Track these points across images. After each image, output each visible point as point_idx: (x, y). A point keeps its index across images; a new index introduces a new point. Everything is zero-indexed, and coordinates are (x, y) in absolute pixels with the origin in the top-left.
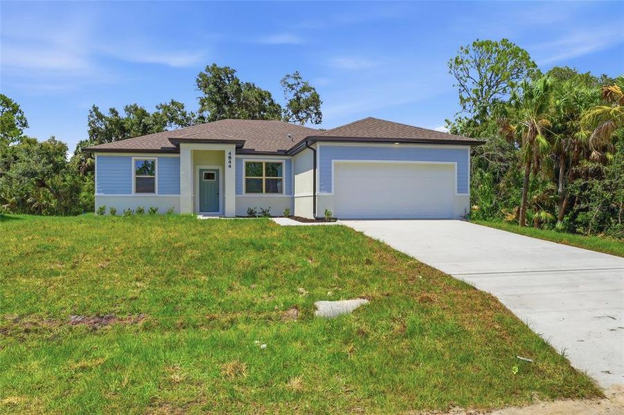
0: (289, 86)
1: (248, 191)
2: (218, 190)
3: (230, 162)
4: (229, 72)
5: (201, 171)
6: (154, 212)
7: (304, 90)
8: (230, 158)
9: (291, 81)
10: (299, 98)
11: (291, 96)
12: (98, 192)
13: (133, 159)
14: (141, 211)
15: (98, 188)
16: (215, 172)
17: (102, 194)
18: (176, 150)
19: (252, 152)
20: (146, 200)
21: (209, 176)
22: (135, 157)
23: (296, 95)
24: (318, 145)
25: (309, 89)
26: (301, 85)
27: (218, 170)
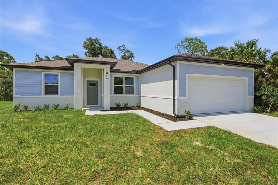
0: (121, 50)
1: (115, 93)
2: (98, 92)
3: (107, 76)
4: (97, 40)
5: (88, 81)
6: (57, 107)
7: (127, 52)
8: (107, 73)
9: (122, 48)
10: (125, 55)
11: (122, 54)
12: (16, 94)
13: (43, 73)
14: (47, 107)
15: (16, 92)
16: (96, 82)
17: (19, 96)
18: (72, 68)
19: (118, 71)
20: (51, 99)
21: (93, 84)
22: (44, 72)
23: (124, 54)
24: (178, 62)
25: (129, 52)
26: (126, 50)
27: (98, 81)
